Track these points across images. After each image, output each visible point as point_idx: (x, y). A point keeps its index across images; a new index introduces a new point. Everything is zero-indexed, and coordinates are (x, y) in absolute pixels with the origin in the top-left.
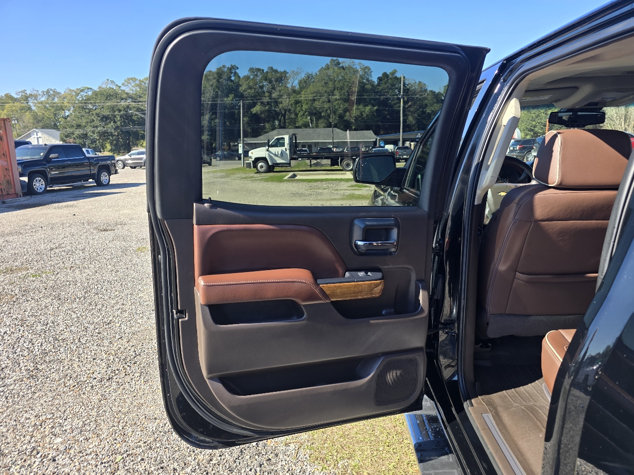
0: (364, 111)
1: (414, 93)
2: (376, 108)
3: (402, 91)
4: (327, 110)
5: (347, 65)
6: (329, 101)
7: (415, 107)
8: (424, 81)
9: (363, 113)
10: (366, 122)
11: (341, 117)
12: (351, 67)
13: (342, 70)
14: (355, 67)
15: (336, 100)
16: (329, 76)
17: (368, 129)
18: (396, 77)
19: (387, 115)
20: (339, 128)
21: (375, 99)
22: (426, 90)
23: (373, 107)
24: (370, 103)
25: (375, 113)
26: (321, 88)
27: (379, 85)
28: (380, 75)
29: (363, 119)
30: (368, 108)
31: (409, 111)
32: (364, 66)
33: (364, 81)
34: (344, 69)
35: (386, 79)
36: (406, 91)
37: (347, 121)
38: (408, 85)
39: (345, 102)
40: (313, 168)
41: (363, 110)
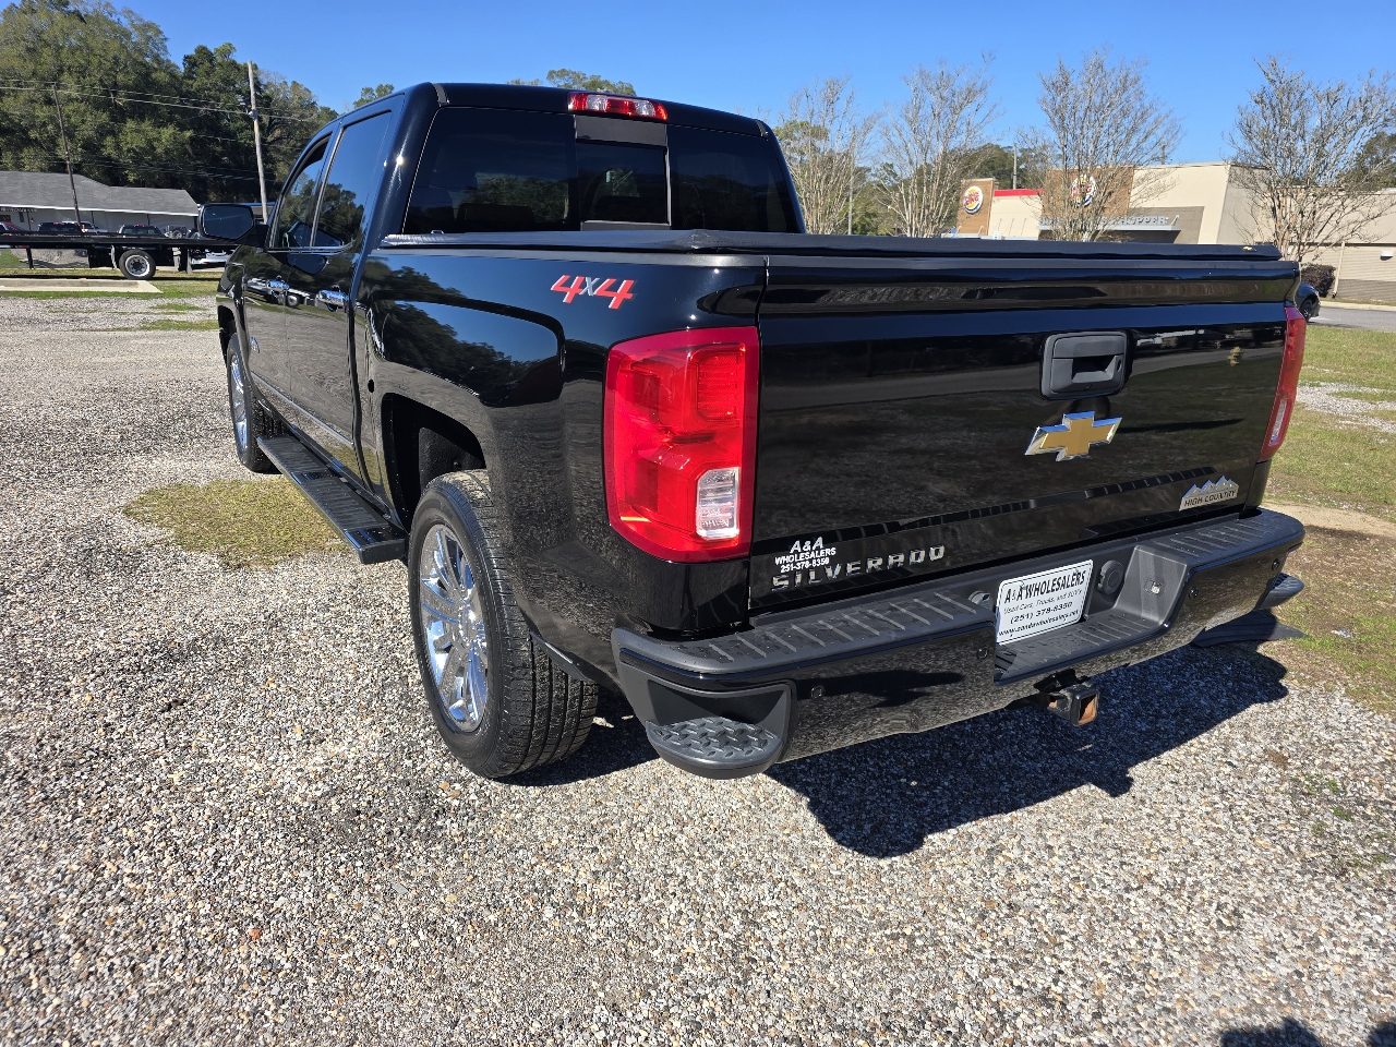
0: (158, 140)
1: (285, 109)
2: (188, 134)
3: (253, 102)
4: (44, 124)
5: (90, 9)
6: (49, 102)
7: (292, 142)
8: (304, 83)
9: (155, 143)
10: (165, 166)
11: (91, 147)
12: (105, 19)
13: (76, 21)
14: (114, 18)
15: (70, 100)
16: (39, 34)
17: (174, 183)
18: (234, 63)
19: (223, 154)
20: (87, 175)
21: (184, 112)
22: (313, 105)
23: (181, 130)
24: (171, 120)
25: (187, 146)
26: (16, 63)
27: (189, 75)
28: (191, 52)
29: (155, 157)
30: (168, 132)
31: (278, 151)
32: (141, 20)
33: (147, 59)
34: (82, 19)
35: (207, 64)
36: (265, 102)
37: (109, 158)
38: (266, 86)
39: (97, 109)
40: (38, 270)
41: (154, 134)
